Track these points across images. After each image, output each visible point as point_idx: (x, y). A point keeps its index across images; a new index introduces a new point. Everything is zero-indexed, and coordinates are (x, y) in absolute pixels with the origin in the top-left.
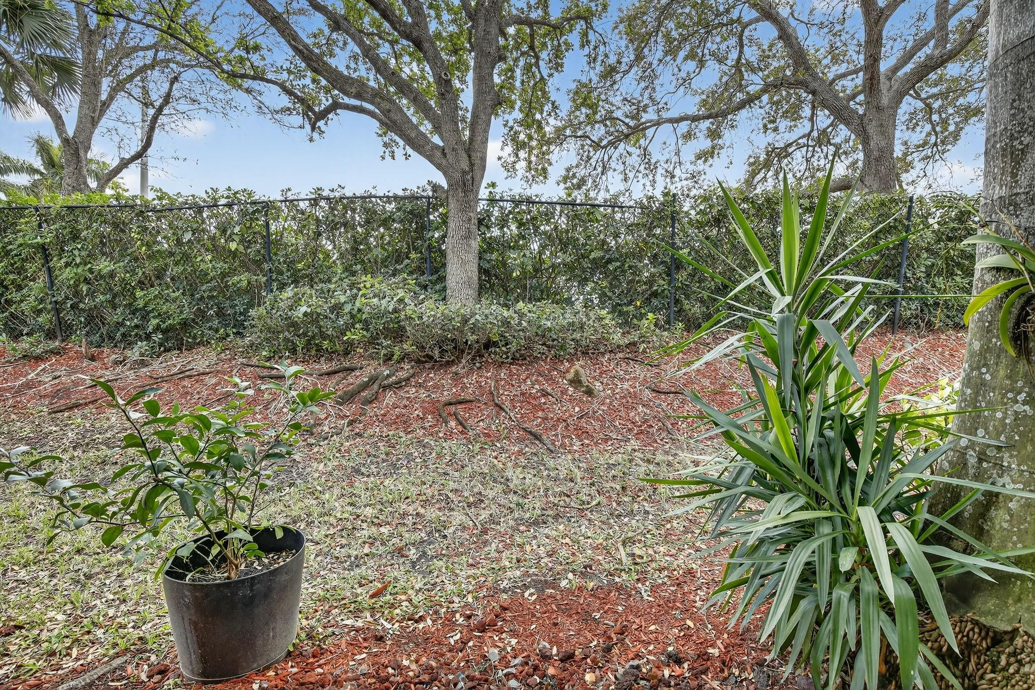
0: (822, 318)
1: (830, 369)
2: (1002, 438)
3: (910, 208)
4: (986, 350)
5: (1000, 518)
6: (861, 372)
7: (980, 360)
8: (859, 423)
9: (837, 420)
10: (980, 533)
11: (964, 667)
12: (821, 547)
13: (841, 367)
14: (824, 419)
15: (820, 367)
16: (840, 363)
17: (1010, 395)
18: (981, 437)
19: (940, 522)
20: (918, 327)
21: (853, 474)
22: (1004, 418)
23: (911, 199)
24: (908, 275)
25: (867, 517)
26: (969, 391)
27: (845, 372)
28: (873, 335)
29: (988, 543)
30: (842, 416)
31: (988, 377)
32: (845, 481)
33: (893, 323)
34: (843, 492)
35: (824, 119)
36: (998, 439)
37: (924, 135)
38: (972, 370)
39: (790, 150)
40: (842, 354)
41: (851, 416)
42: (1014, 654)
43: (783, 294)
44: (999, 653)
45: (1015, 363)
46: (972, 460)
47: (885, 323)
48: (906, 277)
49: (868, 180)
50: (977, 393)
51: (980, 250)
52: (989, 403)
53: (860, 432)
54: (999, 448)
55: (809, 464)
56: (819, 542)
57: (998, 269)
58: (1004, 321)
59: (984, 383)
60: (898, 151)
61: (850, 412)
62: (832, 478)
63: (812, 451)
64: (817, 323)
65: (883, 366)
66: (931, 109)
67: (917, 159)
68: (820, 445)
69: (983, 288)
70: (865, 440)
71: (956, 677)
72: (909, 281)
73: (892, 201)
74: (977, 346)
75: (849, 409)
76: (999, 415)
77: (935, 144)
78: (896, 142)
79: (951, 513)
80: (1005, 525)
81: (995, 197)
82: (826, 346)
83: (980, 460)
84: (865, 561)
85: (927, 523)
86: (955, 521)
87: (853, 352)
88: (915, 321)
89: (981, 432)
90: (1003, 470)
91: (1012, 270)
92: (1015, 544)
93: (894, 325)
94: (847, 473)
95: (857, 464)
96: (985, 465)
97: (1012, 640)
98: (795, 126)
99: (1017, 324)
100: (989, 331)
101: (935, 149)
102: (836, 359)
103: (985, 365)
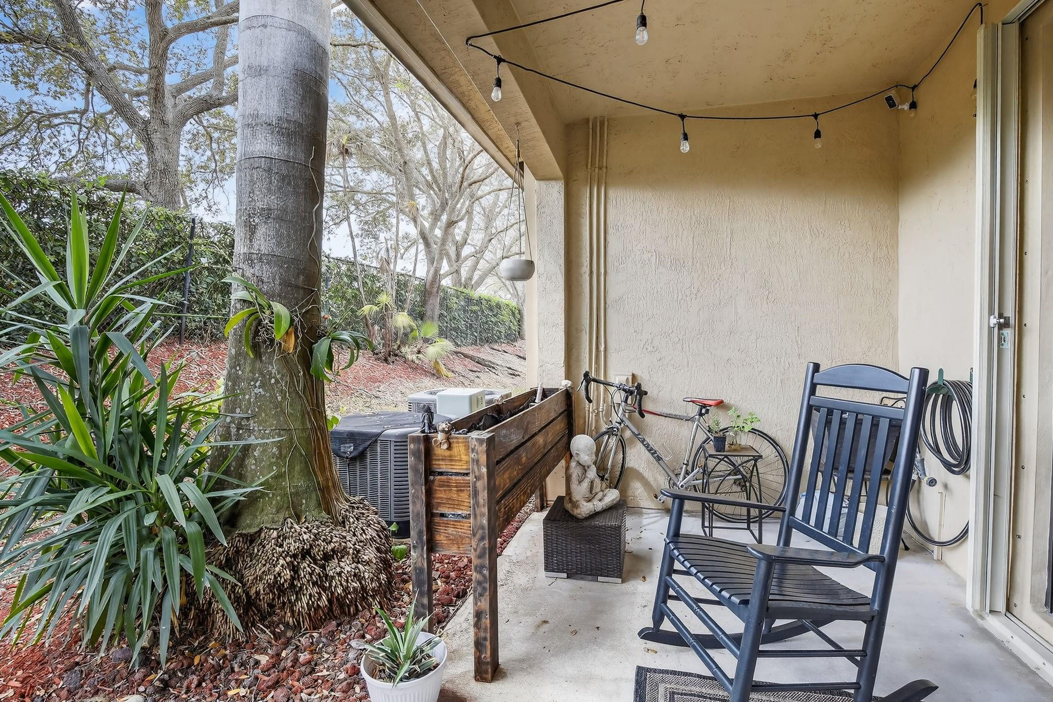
0: (115, 330)
1: (126, 374)
2: (250, 412)
3: (193, 228)
4: (239, 354)
5: (251, 463)
6: (153, 375)
7: (236, 362)
8: (153, 418)
9: (134, 416)
10: (241, 477)
11: (236, 569)
12: (127, 520)
13: (135, 371)
14: (122, 419)
15: (116, 373)
16: (134, 368)
17: (252, 383)
18: (238, 414)
19: (217, 475)
20: (202, 338)
21: (150, 458)
22: (250, 399)
23: (193, 221)
24: (192, 289)
25: (165, 482)
26: (230, 383)
27: (139, 375)
28: (161, 345)
29: (246, 481)
30: (138, 413)
31: (240, 373)
32: (144, 464)
33: (180, 334)
34: (142, 474)
35: (100, 105)
36: (247, 413)
37: (205, 158)
38: (231, 368)
39: (56, 121)
40: (136, 360)
41: (145, 415)
42: (261, 544)
43: (73, 307)
44: (254, 547)
45: (253, 362)
46: (233, 431)
47: (173, 334)
48: (190, 292)
49: (154, 189)
50: (234, 385)
51: (234, 286)
52: (242, 389)
53: (154, 427)
54: (248, 419)
55: (109, 460)
56: (125, 516)
57: (244, 301)
58: (247, 336)
59: (238, 377)
60: (182, 166)
61: (145, 411)
62: (133, 465)
63: (112, 447)
64: (111, 334)
65: (170, 369)
66: (211, 138)
67: (199, 179)
68: (120, 441)
69: (236, 313)
70: (158, 430)
71: (231, 575)
72: (193, 296)
73: (176, 217)
74: (233, 351)
75: (144, 408)
76: (247, 397)
77: (215, 171)
78: (181, 158)
79: (223, 468)
80: (253, 467)
81: (241, 252)
82: (121, 355)
83: (238, 429)
84: (164, 522)
85: (210, 478)
86: (226, 473)
87: (145, 359)
88: (199, 332)
89: (238, 410)
90: (250, 432)
91: (251, 303)
92: (259, 478)
93: (181, 335)
94: (145, 459)
95: (153, 451)
96: (241, 432)
97: (259, 536)
98: (64, 94)
99: (254, 338)
100: (240, 342)
101: (214, 175)
102: (131, 365)
103: (239, 365)
